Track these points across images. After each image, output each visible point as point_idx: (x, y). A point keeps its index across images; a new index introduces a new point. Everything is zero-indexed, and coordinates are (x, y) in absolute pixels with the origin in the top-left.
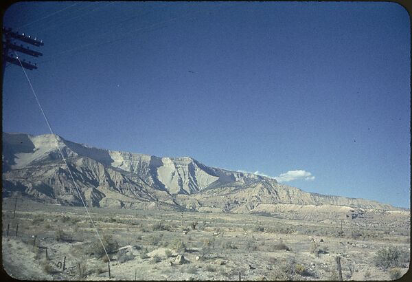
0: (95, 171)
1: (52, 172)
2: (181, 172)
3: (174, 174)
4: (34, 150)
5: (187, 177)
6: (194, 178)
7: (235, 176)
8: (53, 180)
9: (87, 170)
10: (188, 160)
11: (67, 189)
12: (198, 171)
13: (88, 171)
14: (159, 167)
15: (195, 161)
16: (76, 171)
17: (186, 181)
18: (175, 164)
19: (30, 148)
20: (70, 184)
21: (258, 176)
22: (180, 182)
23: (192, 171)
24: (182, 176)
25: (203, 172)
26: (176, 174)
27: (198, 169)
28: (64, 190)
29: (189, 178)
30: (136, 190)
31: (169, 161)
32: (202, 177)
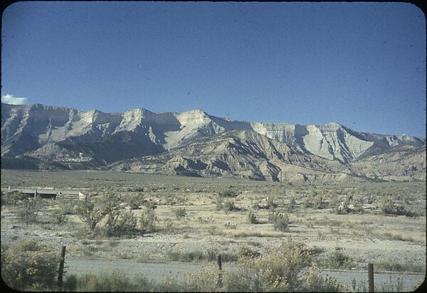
0: (260, 144)
1: (222, 148)
2: (330, 139)
3: (322, 142)
4: (181, 127)
5: (337, 144)
6: (345, 145)
7: (388, 139)
8: (225, 155)
9: (251, 143)
10: (335, 126)
11: (242, 164)
12: (347, 136)
13: (254, 144)
14: (304, 135)
15: (343, 127)
16: (244, 145)
17: (337, 148)
18: (322, 131)
19: (176, 126)
20: (244, 159)
21: (414, 138)
22: (331, 149)
23: (341, 137)
24: (332, 143)
25: (353, 138)
26: (325, 141)
27: (348, 135)
28: (239, 166)
29: (340, 145)
30: (306, 161)
31: (315, 129)
32: (353, 143)
